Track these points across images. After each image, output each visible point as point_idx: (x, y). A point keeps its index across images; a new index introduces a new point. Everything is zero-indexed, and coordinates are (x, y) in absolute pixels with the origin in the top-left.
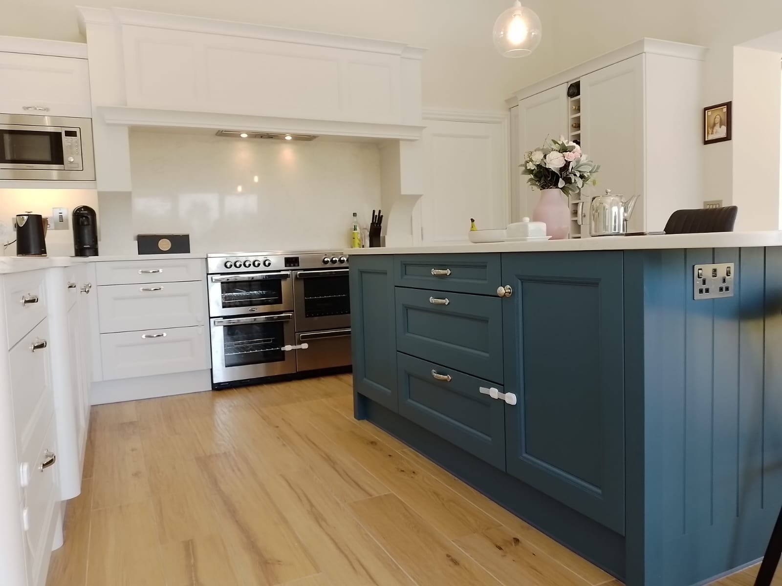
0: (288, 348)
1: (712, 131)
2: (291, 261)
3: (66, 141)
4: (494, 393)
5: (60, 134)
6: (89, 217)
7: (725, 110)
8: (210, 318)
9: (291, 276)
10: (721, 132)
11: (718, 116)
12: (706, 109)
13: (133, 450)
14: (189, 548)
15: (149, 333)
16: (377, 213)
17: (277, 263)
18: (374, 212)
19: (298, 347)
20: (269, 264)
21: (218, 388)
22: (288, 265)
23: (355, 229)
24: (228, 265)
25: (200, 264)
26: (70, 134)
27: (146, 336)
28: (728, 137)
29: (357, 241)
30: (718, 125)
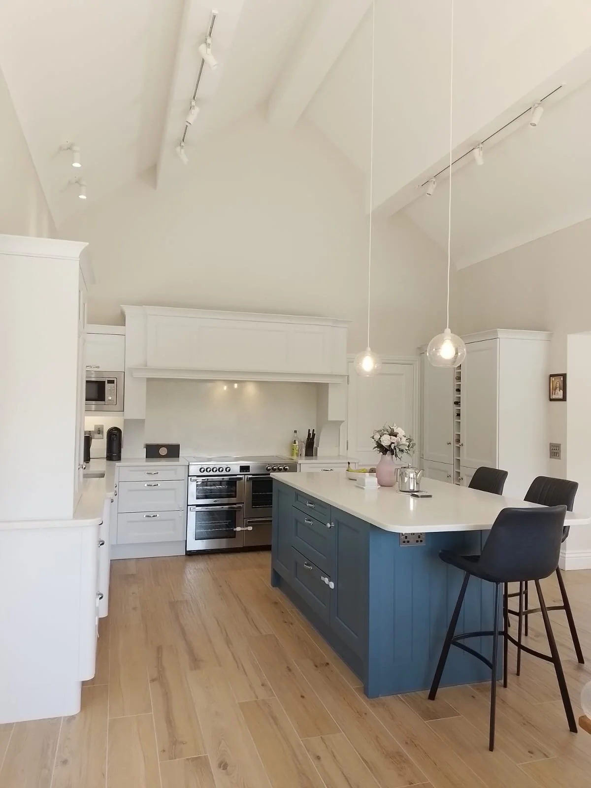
0: (238, 529)
1: (555, 393)
2: (244, 469)
3: (108, 387)
4: (326, 580)
5: (105, 382)
6: (118, 435)
7: (562, 379)
8: (188, 505)
9: (243, 479)
10: (560, 394)
11: (558, 382)
12: (551, 376)
13: (133, 593)
14: (159, 649)
15: (148, 514)
16: (311, 432)
17: (235, 469)
18: (309, 430)
19: (245, 529)
20: (229, 470)
21: (190, 554)
22: (242, 471)
23: (295, 443)
24: (202, 470)
25: (184, 469)
26: (110, 382)
27: (146, 516)
28: (564, 399)
29: (295, 452)
30: (558, 389)
